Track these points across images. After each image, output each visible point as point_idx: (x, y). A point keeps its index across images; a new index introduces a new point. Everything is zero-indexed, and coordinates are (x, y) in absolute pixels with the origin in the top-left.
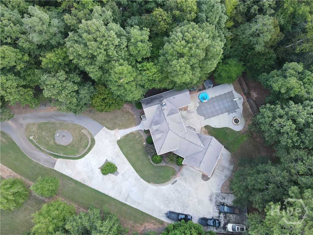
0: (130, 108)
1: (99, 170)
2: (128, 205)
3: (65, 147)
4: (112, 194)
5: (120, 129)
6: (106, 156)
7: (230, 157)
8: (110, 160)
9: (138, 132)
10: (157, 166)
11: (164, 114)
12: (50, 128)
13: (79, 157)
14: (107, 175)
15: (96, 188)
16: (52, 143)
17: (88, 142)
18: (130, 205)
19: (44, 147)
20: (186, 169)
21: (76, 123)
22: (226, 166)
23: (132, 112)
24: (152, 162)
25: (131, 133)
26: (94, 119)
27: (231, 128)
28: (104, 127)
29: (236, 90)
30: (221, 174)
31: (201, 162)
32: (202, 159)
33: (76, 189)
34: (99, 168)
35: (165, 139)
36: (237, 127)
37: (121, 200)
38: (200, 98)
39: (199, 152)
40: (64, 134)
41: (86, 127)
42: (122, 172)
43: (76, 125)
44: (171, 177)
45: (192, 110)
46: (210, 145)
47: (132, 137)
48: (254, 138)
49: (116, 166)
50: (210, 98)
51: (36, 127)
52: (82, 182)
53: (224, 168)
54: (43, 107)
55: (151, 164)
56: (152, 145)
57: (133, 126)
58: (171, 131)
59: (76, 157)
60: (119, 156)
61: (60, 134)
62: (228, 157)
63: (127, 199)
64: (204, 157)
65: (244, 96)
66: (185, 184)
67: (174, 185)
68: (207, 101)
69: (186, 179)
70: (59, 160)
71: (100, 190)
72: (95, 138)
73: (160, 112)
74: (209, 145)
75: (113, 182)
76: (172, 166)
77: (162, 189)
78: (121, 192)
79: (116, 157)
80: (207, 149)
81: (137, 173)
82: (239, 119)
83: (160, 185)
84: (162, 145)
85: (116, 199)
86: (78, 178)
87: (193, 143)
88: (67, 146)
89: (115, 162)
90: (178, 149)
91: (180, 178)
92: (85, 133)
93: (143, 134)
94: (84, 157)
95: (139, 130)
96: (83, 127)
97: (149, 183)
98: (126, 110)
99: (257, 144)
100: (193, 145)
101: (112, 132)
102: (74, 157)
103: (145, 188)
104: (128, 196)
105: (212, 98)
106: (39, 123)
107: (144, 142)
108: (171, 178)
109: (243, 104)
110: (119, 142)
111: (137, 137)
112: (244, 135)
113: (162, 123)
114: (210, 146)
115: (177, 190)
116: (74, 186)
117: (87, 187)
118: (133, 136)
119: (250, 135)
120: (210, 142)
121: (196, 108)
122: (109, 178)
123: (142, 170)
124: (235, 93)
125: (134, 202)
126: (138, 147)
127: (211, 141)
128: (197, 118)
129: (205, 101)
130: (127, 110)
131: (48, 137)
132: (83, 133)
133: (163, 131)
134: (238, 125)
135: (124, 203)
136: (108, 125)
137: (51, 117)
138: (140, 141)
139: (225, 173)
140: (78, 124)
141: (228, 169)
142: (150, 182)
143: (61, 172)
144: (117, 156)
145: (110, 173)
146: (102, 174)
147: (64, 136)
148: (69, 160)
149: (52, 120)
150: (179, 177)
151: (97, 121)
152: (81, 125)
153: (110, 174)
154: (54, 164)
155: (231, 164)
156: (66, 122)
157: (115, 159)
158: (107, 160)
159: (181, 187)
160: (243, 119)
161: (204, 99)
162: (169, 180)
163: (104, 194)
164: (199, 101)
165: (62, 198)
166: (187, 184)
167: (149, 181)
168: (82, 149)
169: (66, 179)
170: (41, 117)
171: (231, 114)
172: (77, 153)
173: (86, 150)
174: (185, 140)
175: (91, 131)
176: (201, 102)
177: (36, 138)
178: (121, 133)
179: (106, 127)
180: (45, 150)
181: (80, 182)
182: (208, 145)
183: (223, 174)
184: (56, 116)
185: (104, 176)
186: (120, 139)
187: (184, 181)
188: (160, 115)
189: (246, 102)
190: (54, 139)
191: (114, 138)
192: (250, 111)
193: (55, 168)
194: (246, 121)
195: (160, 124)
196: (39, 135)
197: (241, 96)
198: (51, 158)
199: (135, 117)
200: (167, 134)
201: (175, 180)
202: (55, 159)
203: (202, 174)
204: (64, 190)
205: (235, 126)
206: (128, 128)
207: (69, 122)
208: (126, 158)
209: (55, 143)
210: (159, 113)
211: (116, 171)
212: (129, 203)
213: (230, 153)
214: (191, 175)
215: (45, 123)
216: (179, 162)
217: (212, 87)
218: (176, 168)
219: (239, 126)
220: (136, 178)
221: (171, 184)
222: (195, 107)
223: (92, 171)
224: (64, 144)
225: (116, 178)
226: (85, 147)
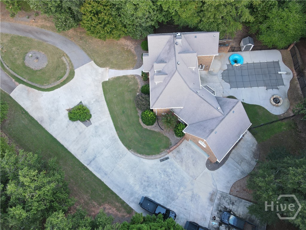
0: (133, 47)
1: (67, 112)
2: (89, 171)
3: (34, 72)
4: (73, 149)
5: (112, 68)
6: (82, 96)
7: (255, 147)
8: (85, 103)
9: (134, 77)
10: (146, 129)
11: (175, 49)
12: (24, 45)
13: (47, 89)
14: (75, 123)
15: (54, 135)
16: (20, 63)
17: (65, 73)
18: (92, 172)
19: (8, 65)
20: (186, 145)
21: (58, 47)
22: (246, 158)
23: (135, 52)
24: (140, 121)
25: (124, 76)
26: (83, 49)
27: (266, 108)
28: (93, 62)
29: (284, 61)
30: (236, 167)
31: (212, 130)
32: (215, 128)
33: (29, 128)
34: (68, 110)
35: (166, 85)
36: (275, 110)
37: (82, 161)
38: (231, 59)
39: (213, 119)
40: (39, 56)
41: (69, 55)
42: (97, 124)
43: (58, 48)
44: (162, 150)
45: (215, 72)
46: (233, 110)
47: (124, 81)
48: (297, 131)
49: (91, 113)
50: (245, 62)
51: (8, 39)
52: (39, 121)
53: (243, 159)
54: (25, 18)
55: (140, 124)
56: (147, 96)
57: (130, 68)
58: (179, 73)
59: (43, 87)
60: (98, 102)
61: (34, 55)
62: (252, 146)
63: (90, 162)
64: (218, 124)
65: (295, 72)
66: (179, 166)
67: (163, 162)
68: (239, 65)
69: (182, 159)
70: (21, 86)
71: (59, 139)
72: (76, 71)
73: (170, 46)
74: (231, 110)
75: (80, 133)
76: (167, 135)
77: (144, 163)
78: (86, 150)
79: (94, 102)
80: (227, 114)
81: (116, 131)
82: (281, 99)
83: (143, 156)
84: (160, 94)
85: (76, 158)
86: (35, 115)
87: (207, 102)
88: (37, 70)
89: (91, 108)
90: (182, 108)
91: (175, 156)
92: (66, 62)
93: (140, 81)
94: (53, 90)
95: (136, 75)
96: (65, 53)
97: (129, 150)
98: (127, 48)
99: (301, 141)
100: (207, 104)
101: (101, 70)
102: (41, 87)
103: (121, 155)
104: (94, 159)
105: (247, 63)
106: (14, 36)
107: (138, 92)
108: (161, 152)
109: (292, 82)
110: (105, 84)
111: (130, 83)
112: (284, 123)
113: (169, 62)
114: (232, 112)
115: (165, 171)
116: (26, 123)
117: (43, 129)
118: (126, 80)
119: (293, 125)
120: (234, 107)
121: (222, 71)
122: (76, 127)
123: (124, 129)
124: (282, 64)
125: (100, 169)
126: (129, 96)
127: (235, 105)
128: (219, 83)
129: (237, 65)
130: (129, 48)
131: (18, 54)
132: (63, 61)
133: (167, 73)
134: (278, 106)
135: (85, 166)
136: (98, 60)
137: (30, 32)
138: (133, 89)
139: (243, 168)
140: (61, 49)
141: (249, 163)
142: (131, 149)
143: (17, 101)
144: (97, 101)
145: (79, 120)
146: (68, 119)
147: (37, 58)
148: (33, 89)
149: (31, 36)
150: (173, 153)
151: (86, 52)
152: (63, 51)
153: (79, 122)
154: (12, 89)
155: (255, 158)
156: (46, 43)
157: (92, 104)
158: (81, 102)
159: (172, 169)
160: (287, 100)
161: (236, 61)
162: (158, 153)
163: (62, 146)
164: (228, 63)
165: (6, 135)
166: (182, 166)
167: (129, 147)
168: (54, 79)
169: (21, 111)
170: (18, 30)
171: (270, 91)
172: (46, 83)
173: (58, 82)
174: (196, 95)
175: (73, 62)
176: (231, 66)
177: (4, 51)
178: (110, 74)
179: (94, 62)
180: (8, 68)
181: (36, 121)
182: (229, 110)
183: (240, 167)
184: (37, 33)
185: (71, 122)
186: (108, 80)
187: (178, 161)
188: (169, 51)
189: (296, 80)
190: (24, 59)
191: (100, 78)
192: (300, 92)
193: (12, 95)
194: (291, 104)
195: (166, 62)
196: (8, 49)
197: (290, 71)
198: (12, 80)
199: (136, 58)
200: (171, 78)
201: (166, 156)
202: (17, 83)
203: (208, 159)
204: (13, 125)
205: (272, 107)
206: (123, 69)
207: (50, 44)
208: (108, 106)
209: (23, 63)
210: (168, 47)
211: (89, 120)
212: (93, 168)
213: (256, 142)
214: (192, 156)
215: (21, 37)
216: (179, 130)
217: (252, 50)
218: (173, 138)
219: (279, 108)
220: (113, 137)
221: (159, 160)
222: (220, 69)
223: (57, 110)
224: (33, 68)
225: (85, 129)
226: (58, 77)
